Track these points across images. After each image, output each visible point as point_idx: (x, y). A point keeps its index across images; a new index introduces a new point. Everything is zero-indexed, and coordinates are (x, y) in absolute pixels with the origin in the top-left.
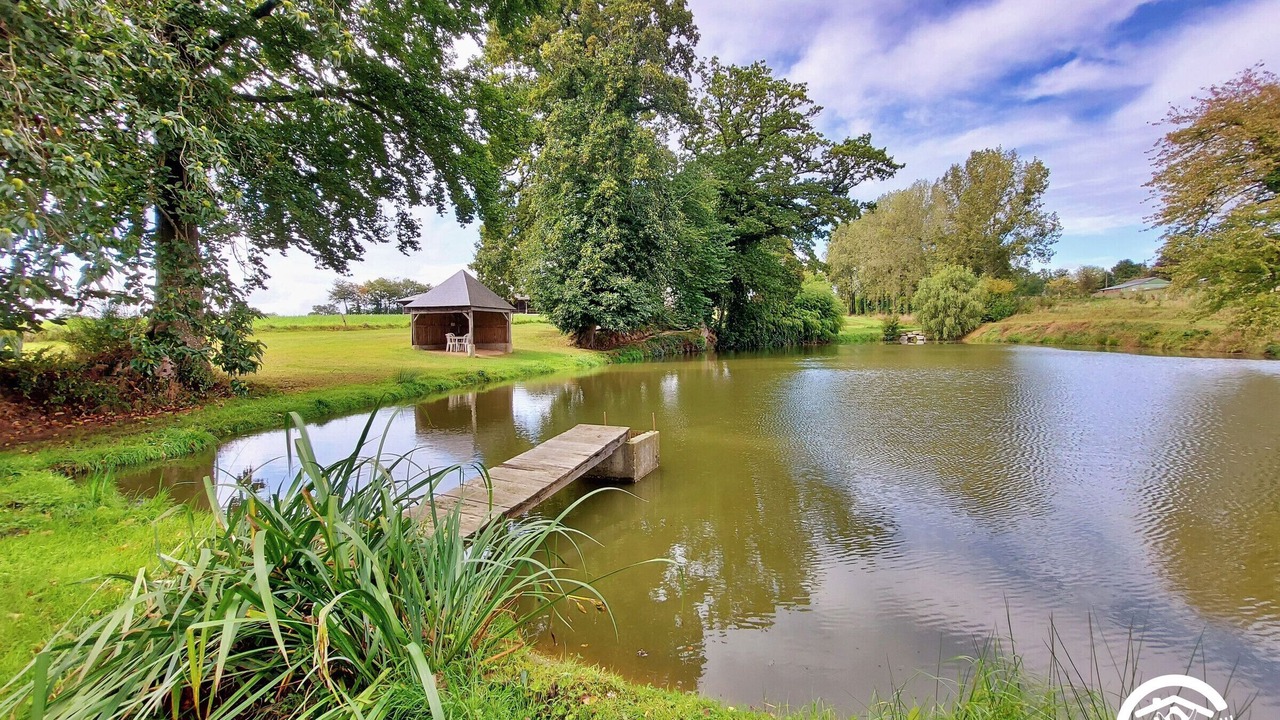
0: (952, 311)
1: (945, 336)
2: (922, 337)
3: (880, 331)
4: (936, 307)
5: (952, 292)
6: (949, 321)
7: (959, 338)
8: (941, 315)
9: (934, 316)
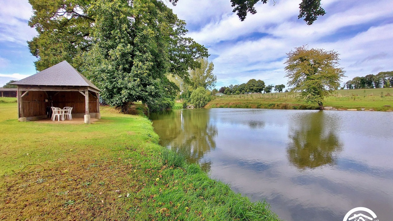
0: (202, 99)
1: (200, 106)
2: (193, 107)
3: (182, 105)
4: (198, 98)
5: (201, 94)
6: (201, 102)
7: (203, 107)
8: (199, 100)
9: (197, 101)
